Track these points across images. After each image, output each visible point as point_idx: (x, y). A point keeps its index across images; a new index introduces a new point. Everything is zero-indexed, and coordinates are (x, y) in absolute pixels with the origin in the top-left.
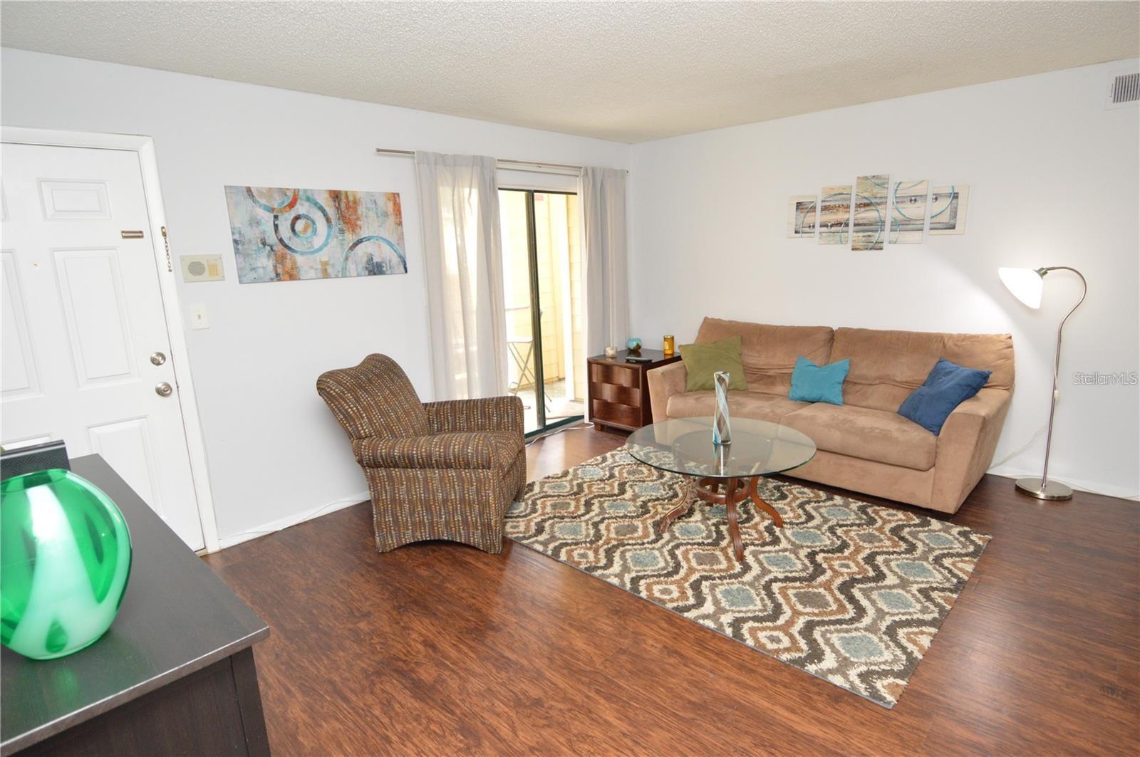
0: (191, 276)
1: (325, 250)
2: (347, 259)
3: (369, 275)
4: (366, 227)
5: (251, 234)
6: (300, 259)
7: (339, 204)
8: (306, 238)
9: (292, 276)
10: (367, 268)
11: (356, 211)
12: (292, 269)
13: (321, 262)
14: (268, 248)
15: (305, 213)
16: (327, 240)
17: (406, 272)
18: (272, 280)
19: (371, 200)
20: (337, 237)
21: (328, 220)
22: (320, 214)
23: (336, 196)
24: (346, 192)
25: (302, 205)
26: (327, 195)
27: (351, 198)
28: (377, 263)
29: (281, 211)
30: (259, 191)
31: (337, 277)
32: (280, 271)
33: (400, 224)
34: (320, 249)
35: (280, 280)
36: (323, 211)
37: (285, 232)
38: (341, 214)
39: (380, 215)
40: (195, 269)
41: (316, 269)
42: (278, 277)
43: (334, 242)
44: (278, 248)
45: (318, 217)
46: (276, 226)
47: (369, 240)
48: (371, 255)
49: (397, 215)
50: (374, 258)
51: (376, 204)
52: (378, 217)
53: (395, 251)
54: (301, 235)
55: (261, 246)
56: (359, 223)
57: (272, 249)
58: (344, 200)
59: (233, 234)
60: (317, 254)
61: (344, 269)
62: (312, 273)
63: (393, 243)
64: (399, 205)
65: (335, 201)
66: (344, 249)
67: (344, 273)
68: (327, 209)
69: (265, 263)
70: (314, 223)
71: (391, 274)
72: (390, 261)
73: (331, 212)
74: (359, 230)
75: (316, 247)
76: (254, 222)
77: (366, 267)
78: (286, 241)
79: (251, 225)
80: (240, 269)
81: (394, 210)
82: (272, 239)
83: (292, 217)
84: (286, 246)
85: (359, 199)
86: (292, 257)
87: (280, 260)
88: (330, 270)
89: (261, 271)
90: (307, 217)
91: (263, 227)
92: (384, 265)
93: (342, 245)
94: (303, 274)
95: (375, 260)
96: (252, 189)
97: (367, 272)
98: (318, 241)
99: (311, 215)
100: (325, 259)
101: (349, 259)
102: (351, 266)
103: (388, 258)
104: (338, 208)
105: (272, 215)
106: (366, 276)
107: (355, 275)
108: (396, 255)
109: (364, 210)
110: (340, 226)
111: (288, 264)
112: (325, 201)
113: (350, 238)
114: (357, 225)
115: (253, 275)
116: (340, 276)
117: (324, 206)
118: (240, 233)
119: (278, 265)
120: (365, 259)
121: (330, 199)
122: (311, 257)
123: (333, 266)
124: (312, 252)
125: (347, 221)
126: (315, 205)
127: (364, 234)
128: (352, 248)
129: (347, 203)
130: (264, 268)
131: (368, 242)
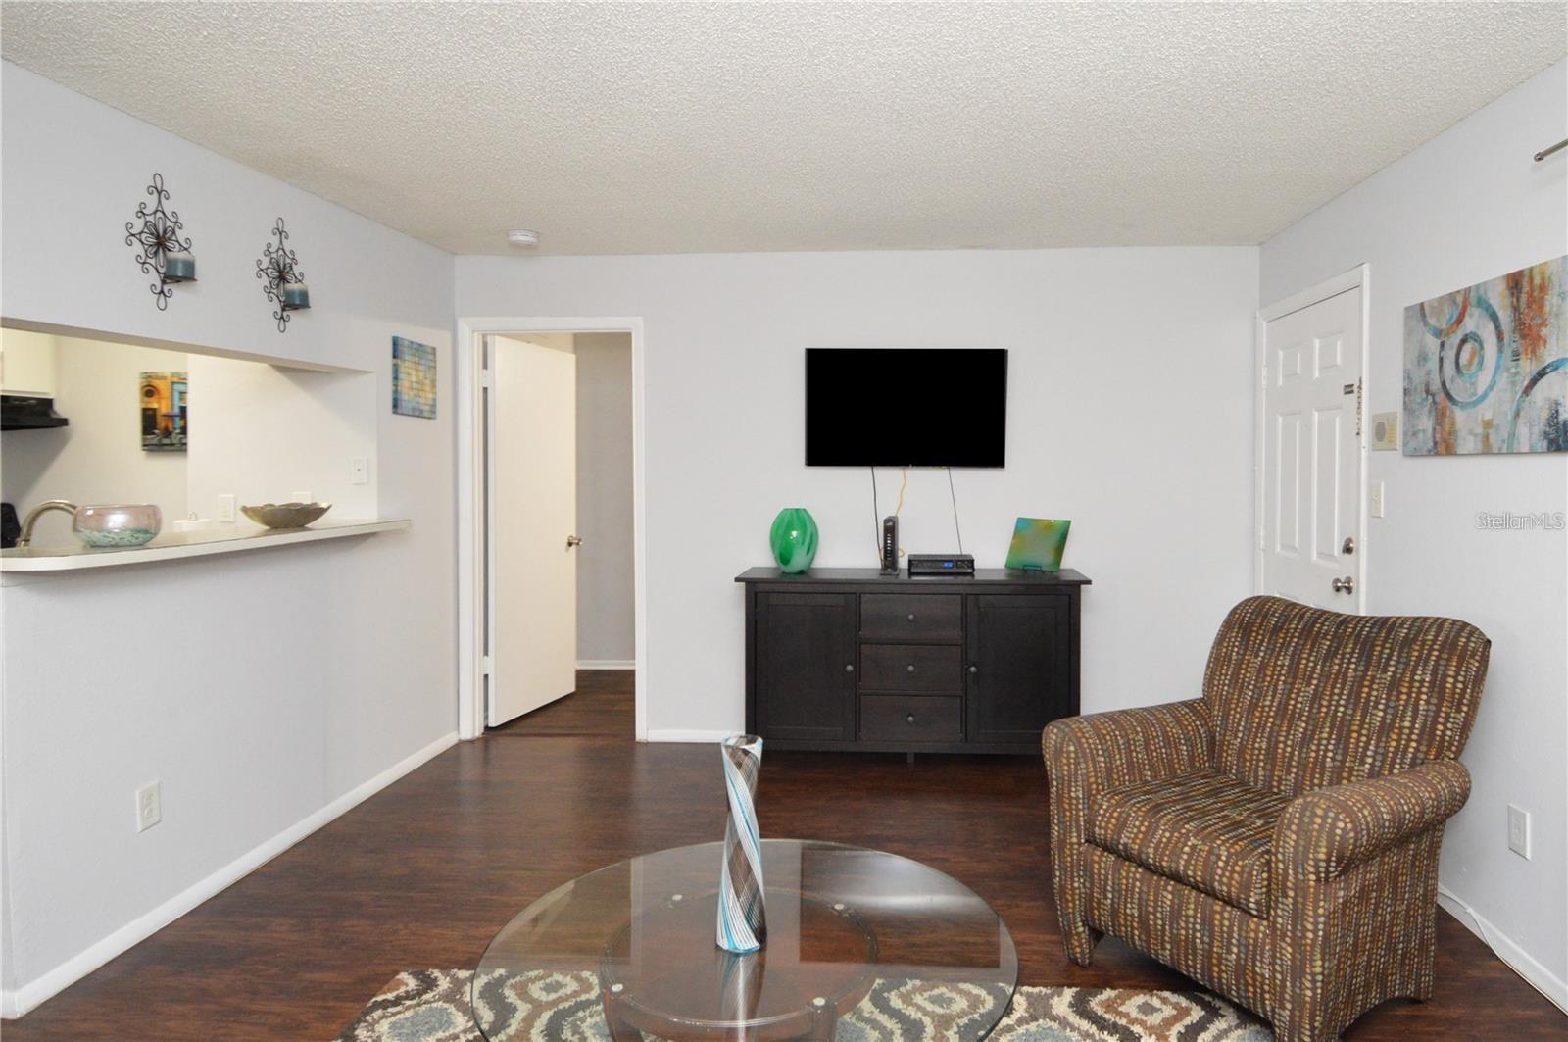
0: (1375, 443)
1: (1491, 395)
2: (1517, 414)
3: (1549, 450)
4: (1554, 339)
6: (1459, 414)
7: (1518, 301)
8: (1471, 377)
9: (1450, 450)
10: (1546, 436)
11: (1541, 307)
12: (1450, 434)
13: (1483, 421)
14: (1431, 398)
15: (1474, 330)
16: (1494, 377)
18: (1430, 453)
20: (1509, 369)
21: (1500, 337)
22: (1491, 327)
23: (1515, 283)
24: (1531, 269)
25: (1471, 315)
26: (1502, 287)
27: (1537, 281)
29: (1448, 334)
30: (1430, 305)
31: (1500, 453)
32: (1438, 439)
34: (1484, 396)
35: (1437, 455)
36: (1494, 318)
37: (1449, 370)
38: (1520, 320)
40: (1381, 433)
41: (1476, 435)
42: (1436, 450)
43: (1503, 380)
44: (1440, 397)
45: (1488, 334)
46: (1441, 359)
47: (1556, 368)
48: (1557, 403)
50: (1561, 410)
54: (1465, 372)
55: (1424, 395)
56: (1544, 332)
57: (1434, 399)
58: (1526, 288)
59: (1405, 379)
60: (1479, 406)
61: (1512, 438)
62: (1471, 444)
65: (1513, 294)
66: (1516, 393)
67: (1511, 447)
68: (1500, 313)
69: (1426, 423)
70: (1482, 348)
73: (1505, 317)
74: (1542, 348)
75: (1480, 392)
76: (1423, 357)
77: (1545, 433)
78: (1448, 385)
79: (1419, 363)
80: (1405, 434)
82: (1436, 386)
83: (1458, 341)
84: (1448, 395)
85: (1550, 278)
86: (1452, 412)
87: (1440, 416)
88: (1492, 440)
89: (1421, 435)
90: (1475, 337)
91: (1428, 365)
93: (1514, 384)
94: (1461, 445)
96: (1426, 306)
97: (1545, 444)
98: (1483, 380)
99: (1480, 333)
100: (1488, 416)
101: (1522, 413)
102: (1523, 431)
104: (1516, 309)
105: (1439, 341)
106: (1542, 453)
107: (1526, 449)
109: (1557, 299)
110: (1514, 346)
111: (1447, 423)
112: (1499, 301)
113: (1528, 367)
114: (1539, 337)
115: (1414, 445)
116: (1506, 451)
117: (1497, 309)
118: (1409, 377)
119: (1438, 428)
120: (1545, 414)
121: (1507, 293)
122: (1472, 411)
123: (1497, 431)
124: (1475, 404)
125: (1526, 331)
126: (1487, 310)
127: (1549, 356)
128: (1528, 390)
129: (1530, 295)
130: (1424, 431)
131: (1554, 374)
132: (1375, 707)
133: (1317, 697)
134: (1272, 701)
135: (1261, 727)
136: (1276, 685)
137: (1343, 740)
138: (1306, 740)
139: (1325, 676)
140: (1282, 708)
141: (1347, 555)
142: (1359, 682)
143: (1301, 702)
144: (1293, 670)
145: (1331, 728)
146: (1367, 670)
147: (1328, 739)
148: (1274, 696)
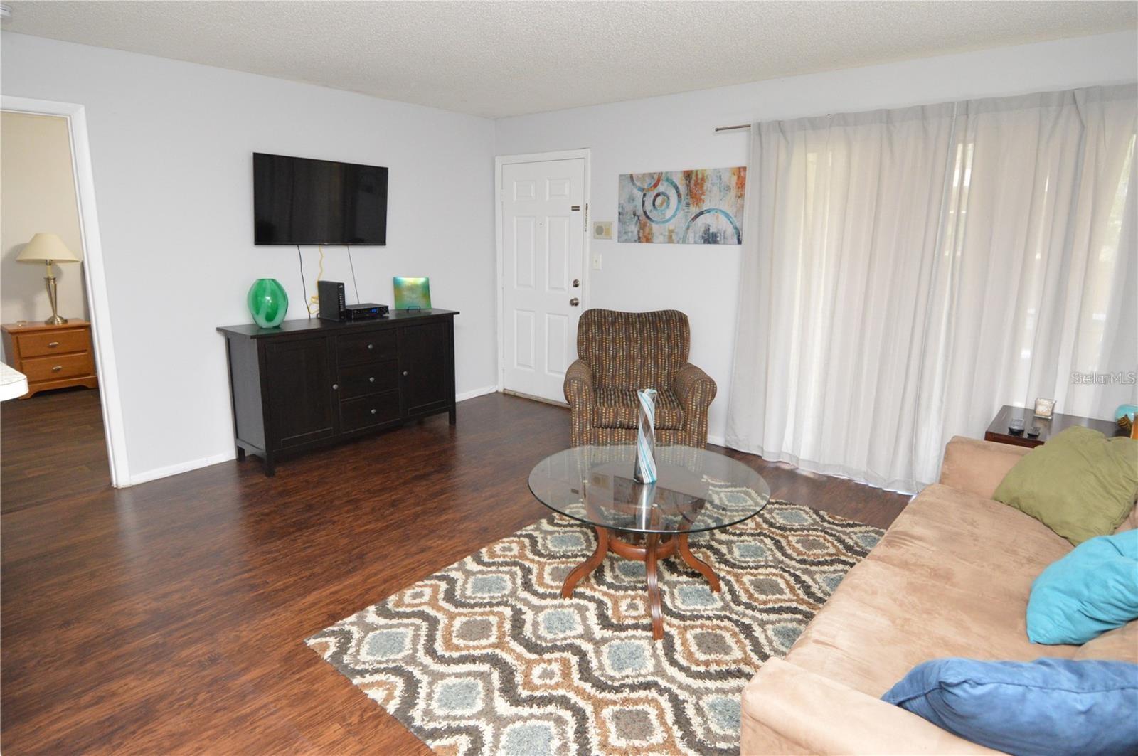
0: (596, 235)
1: (673, 220)
2: (688, 228)
3: (704, 243)
4: (708, 201)
5: (629, 208)
6: (654, 226)
7: (690, 182)
8: (662, 211)
9: (648, 240)
10: (703, 237)
11: (702, 187)
12: (649, 234)
13: (668, 230)
14: (636, 218)
15: (664, 191)
16: (676, 212)
17: (740, 242)
18: (635, 241)
19: (717, 176)
20: (684, 210)
21: (679, 196)
22: (674, 191)
23: (688, 175)
24: (697, 171)
25: (662, 185)
26: (681, 176)
27: (700, 176)
28: (713, 233)
29: (648, 190)
30: (637, 176)
31: (678, 242)
32: (641, 235)
33: (741, 196)
34: (670, 219)
35: (640, 242)
36: (677, 188)
37: (649, 206)
38: (690, 191)
39: (722, 189)
40: (600, 231)
41: (664, 236)
42: (639, 240)
43: (681, 214)
44: (643, 218)
45: (672, 194)
46: (644, 202)
47: (709, 212)
48: (709, 226)
49: (739, 188)
50: (711, 228)
51: (721, 179)
52: (720, 191)
53: (731, 222)
54: (659, 208)
55: (633, 216)
56: (703, 197)
57: (639, 219)
58: (694, 178)
59: (619, 208)
60: (667, 224)
61: (685, 237)
62: (661, 238)
63: (731, 215)
64: (744, 178)
65: (687, 180)
66: (687, 220)
67: (684, 240)
68: (680, 186)
69: (633, 229)
70: (668, 198)
71: (724, 243)
72: (725, 232)
73: (682, 189)
74: (702, 203)
75: (667, 218)
76: (631, 199)
78: (648, 213)
79: (629, 202)
80: (619, 232)
81: (737, 184)
82: (640, 212)
83: (655, 194)
84: (648, 217)
85: (707, 176)
86: (650, 225)
87: (643, 227)
88: (674, 237)
89: (630, 234)
90: (664, 194)
91: (635, 203)
92: (719, 235)
93: (686, 216)
94: (655, 239)
95: (712, 230)
96: (634, 176)
97: (702, 241)
98: (669, 213)
99: (667, 193)
100: (671, 228)
101: (691, 228)
102: (691, 234)
103: (724, 229)
104: (688, 186)
105: (643, 193)
106: (701, 243)
107: (693, 241)
108: (731, 226)
109: (709, 185)
110: (686, 201)
111: (647, 230)
112: (679, 181)
113: (694, 210)
114: (701, 199)
115: (625, 237)
116: (681, 242)
117: (677, 184)
118: (622, 207)
119: (641, 231)
120: (703, 229)
121: (684, 178)
122: (662, 225)
123: (677, 234)
124: (664, 222)
125: (694, 196)
126: (672, 184)
127: (705, 207)
128: (693, 219)
129: (696, 181)
130: (632, 232)
131: (708, 214)
132: (665, 347)
133: (642, 348)
134: (623, 353)
135: (621, 365)
136: (623, 346)
137: (656, 363)
138: (642, 366)
139: (642, 339)
140: (629, 356)
141: (575, 288)
142: (657, 338)
143: (635, 351)
144: (628, 338)
145: (651, 359)
146: (658, 334)
147: (651, 363)
148: (623, 351)
